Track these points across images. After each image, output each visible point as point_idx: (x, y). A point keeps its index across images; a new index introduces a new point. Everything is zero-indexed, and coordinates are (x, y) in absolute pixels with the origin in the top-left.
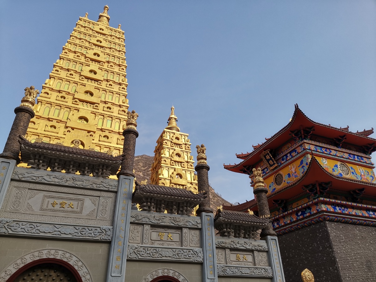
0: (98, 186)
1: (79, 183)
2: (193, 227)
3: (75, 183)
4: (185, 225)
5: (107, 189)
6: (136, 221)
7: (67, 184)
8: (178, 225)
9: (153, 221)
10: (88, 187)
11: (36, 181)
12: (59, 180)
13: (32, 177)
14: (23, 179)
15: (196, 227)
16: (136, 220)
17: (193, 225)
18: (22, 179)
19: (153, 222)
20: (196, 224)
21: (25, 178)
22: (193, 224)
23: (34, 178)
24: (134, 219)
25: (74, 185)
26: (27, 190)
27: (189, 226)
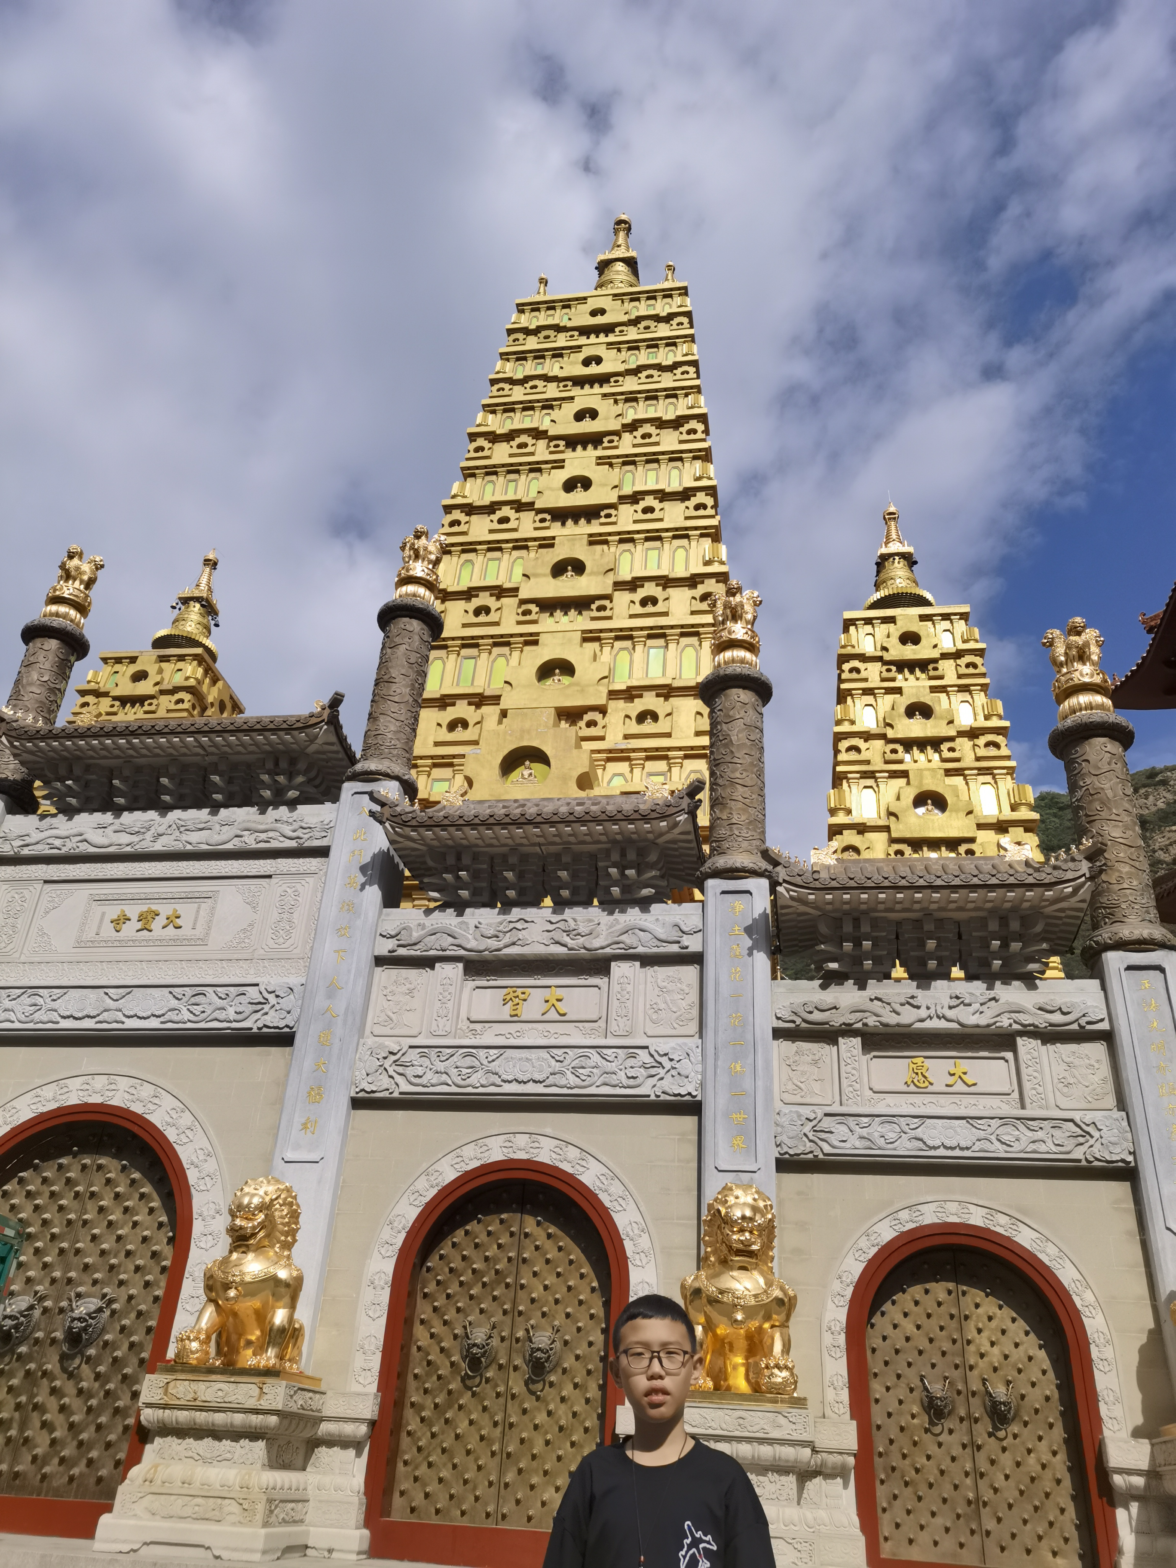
0: (263, 836)
1: (195, 837)
2: (661, 950)
3: (184, 837)
4: (621, 946)
5: (293, 844)
6: (402, 952)
7: (158, 847)
8: (585, 948)
9: (472, 944)
10: (229, 846)
11: (62, 852)
12: (135, 839)
13: (50, 841)
14: (26, 851)
15: (674, 948)
16: (399, 946)
17: (659, 944)
18: (22, 853)
19: (468, 946)
20: (674, 935)
21: (30, 848)
22: (663, 936)
23: (58, 843)
24: (391, 944)
25: (179, 847)
26: (39, 886)
27: (641, 950)
